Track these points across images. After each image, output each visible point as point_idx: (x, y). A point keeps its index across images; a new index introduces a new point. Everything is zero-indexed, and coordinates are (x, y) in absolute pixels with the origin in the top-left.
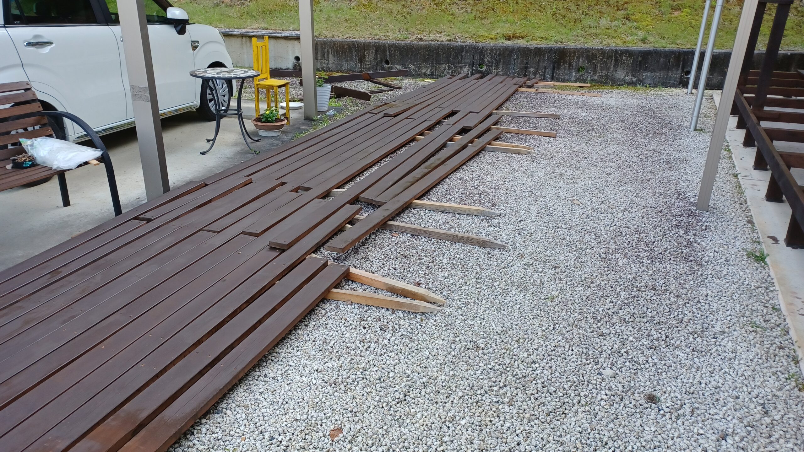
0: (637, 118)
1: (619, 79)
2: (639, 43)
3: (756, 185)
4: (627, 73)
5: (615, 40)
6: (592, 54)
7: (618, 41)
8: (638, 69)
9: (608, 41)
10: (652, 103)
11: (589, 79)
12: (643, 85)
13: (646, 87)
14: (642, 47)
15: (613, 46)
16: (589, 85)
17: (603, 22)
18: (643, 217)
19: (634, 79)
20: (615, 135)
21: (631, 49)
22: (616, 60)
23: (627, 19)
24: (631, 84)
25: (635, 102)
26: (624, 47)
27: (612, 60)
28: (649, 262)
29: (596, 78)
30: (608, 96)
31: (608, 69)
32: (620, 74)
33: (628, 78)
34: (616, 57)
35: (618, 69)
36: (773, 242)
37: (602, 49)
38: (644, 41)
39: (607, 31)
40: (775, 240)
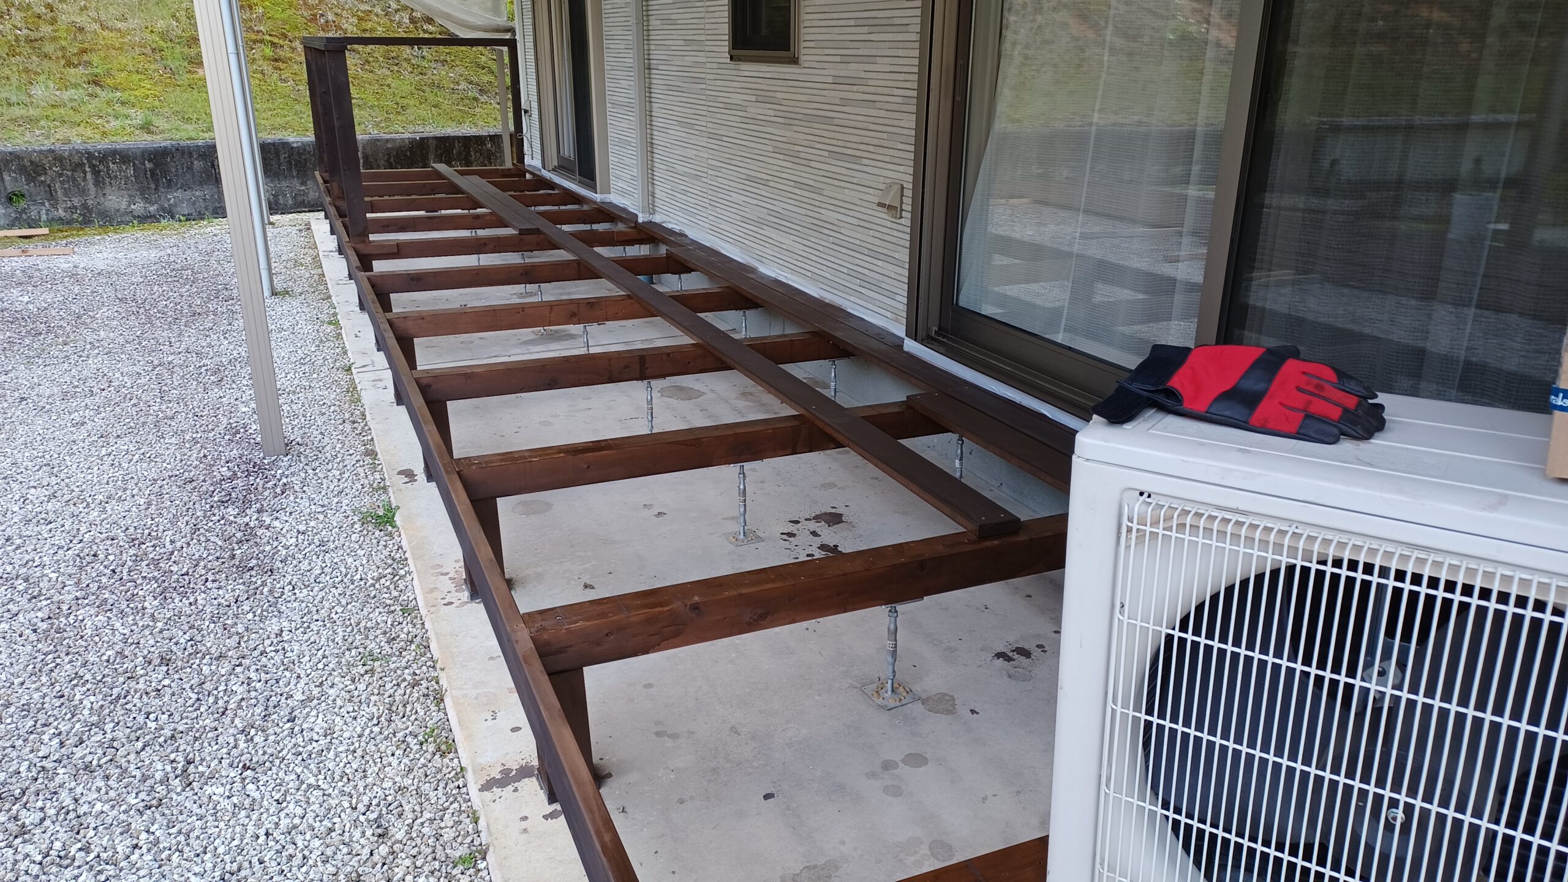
0: (156, 287)
1: (118, 210)
2: (137, 132)
3: (380, 380)
4: (130, 196)
5: (81, 129)
6: (32, 162)
7: (89, 132)
8: (153, 186)
9: (63, 132)
10: (188, 252)
11: (44, 217)
12: (173, 217)
13: (180, 221)
14: (145, 141)
15: (77, 142)
16: (45, 231)
17: (38, 91)
18: (149, 504)
19: (153, 209)
20: (102, 333)
21: (122, 146)
22: (96, 173)
23: (96, 83)
24: (145, 219)
25: (154, 254)
26: (104, 145)
27: (85, 172)
28: (156, 603)
29: (61, 213)
30: (93, 249)
31: (83, 192)
32: (115, 200)
33: (138, 207)
34: (93, 167)
35: (107, 191)
36: (407, 480)
37: (51, 151)
38: (146, 127)
39: (55, 111)
40: (409, 475)
